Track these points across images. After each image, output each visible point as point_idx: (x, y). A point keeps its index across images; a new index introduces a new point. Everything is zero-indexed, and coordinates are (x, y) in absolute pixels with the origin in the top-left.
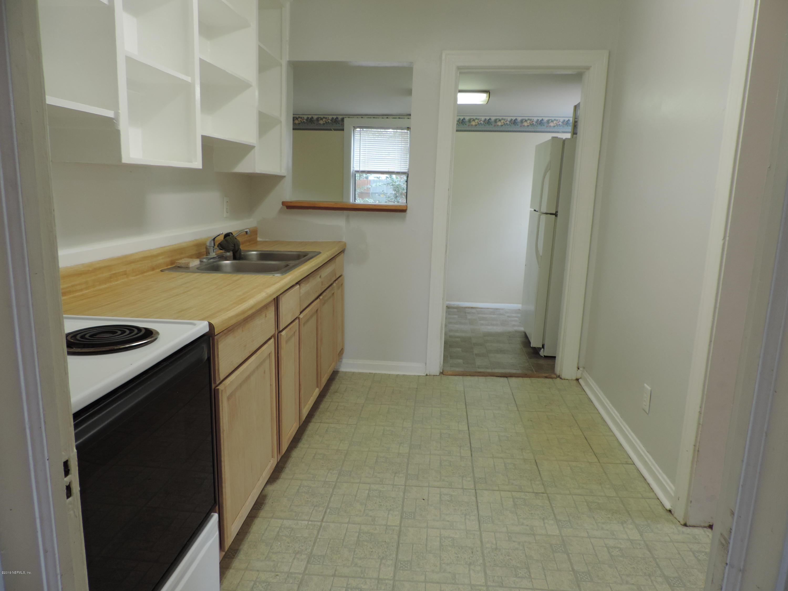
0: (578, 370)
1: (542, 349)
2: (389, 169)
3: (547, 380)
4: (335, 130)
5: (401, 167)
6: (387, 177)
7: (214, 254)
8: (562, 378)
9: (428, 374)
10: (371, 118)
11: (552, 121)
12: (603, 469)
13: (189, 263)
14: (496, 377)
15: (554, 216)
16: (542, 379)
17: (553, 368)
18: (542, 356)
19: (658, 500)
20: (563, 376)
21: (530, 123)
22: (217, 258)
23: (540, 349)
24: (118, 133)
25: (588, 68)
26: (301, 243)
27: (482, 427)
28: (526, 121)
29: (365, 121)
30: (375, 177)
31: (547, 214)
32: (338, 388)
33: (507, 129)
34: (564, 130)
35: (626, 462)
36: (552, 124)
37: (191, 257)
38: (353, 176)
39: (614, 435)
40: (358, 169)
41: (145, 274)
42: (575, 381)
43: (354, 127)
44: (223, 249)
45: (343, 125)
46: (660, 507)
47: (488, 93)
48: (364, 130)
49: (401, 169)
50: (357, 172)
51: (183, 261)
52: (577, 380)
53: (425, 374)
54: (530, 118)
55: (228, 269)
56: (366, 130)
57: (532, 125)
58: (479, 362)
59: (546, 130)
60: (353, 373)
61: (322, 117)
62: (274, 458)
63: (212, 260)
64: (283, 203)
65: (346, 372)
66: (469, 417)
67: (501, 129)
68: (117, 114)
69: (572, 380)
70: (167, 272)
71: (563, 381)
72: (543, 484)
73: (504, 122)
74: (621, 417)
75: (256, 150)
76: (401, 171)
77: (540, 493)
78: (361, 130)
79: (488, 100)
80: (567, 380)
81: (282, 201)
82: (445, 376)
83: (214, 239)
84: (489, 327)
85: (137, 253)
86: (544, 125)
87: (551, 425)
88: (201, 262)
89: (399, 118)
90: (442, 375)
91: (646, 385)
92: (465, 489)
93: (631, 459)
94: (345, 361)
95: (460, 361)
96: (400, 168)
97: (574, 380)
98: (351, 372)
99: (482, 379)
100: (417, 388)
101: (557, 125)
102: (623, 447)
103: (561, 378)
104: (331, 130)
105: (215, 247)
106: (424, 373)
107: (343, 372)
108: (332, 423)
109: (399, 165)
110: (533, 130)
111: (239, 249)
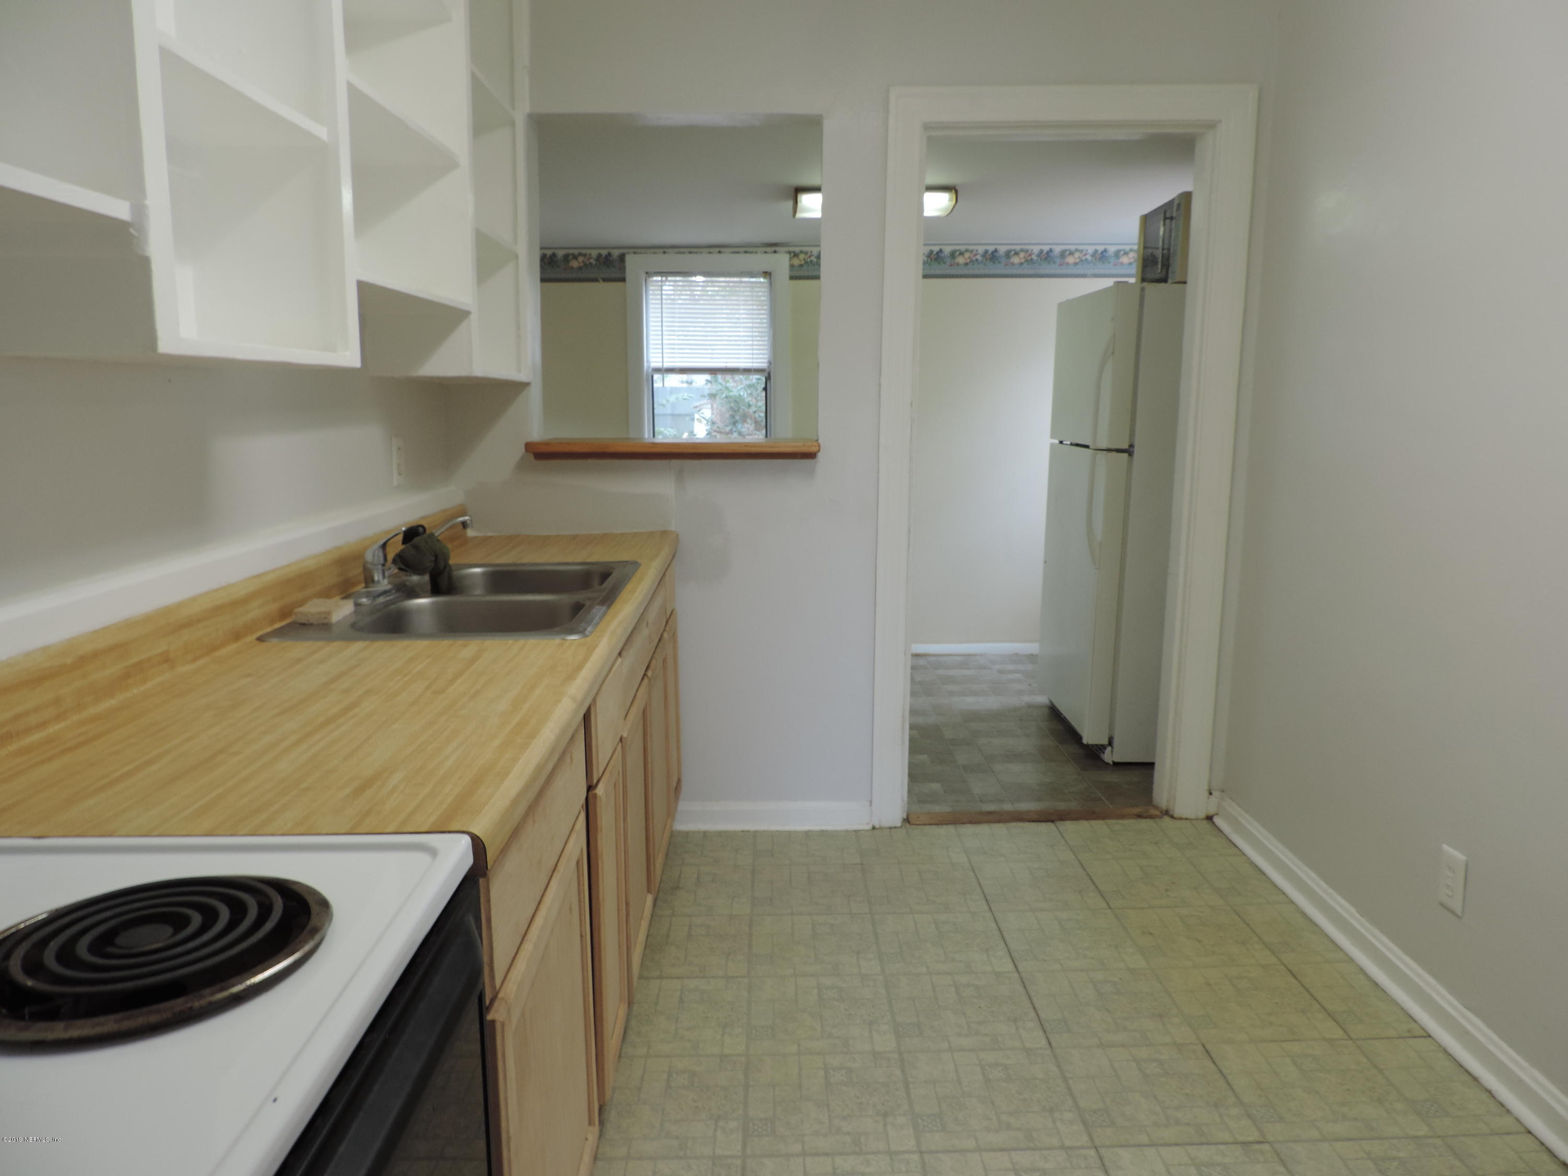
0: (1210, 796)
1: (1109, 749)
2: (726, 362)
3: (1144, 824)
4: (606, 280)
5: (753, 358)
6: (707, 381)
7: (386, 581)
8: (1176, 815)
9: (877, 826)
10: (683, 253)
11: (1071, 253)
12: (1367, 1058)
13: (329, 613)
14: (1029, 821)
15: (1126, 455)
16: (1132, 821)
17: (1145, 790)
18: (1108, 764)
19: (1530, 1136)
20: (1178, 811)
21: (1024, 257)
22: (394, 591)
23: (1102, 748)
24: (144, 264)
25: (1212, 125)
26: (573, 538)
27: (1045, 960)
28: (1017, 254)
29: (672, 259)
30: (682, 382)
31: (1109, 450)
32: (680, 876)
33: (976, 272)
34: (1096, 271)
35: (1409, 1031)
36: (1070, 260)
37: (326, 594)
38: (647, 380)
39: (1351, 960)
40: (659, 365)
41: (218, 653)
42: (1205, 822)
43: (647, 273)
44: (407, 569)
45: (623, 269)
46: (1546, 1157)
47: (953, 191)
48: (669, 278)
49: (753, 363)
50: (658, 370)
51: (313, 608)
52: (1209, 818)
53: (869, 827)
54: (1026, 247)
55: (426, 622)
56: (673, 278)
57: (1029, 261)
58: (978, 786)
59: (1058, 271)
60: (705, 834)
61: (576, 252)
62: (594, 1125)
63: (381, 600)
64: (529, 447)
65: (687, 833)
66: (1005, 934)
67: (966, 272)
68: (139, 210)
69: (1197, 819)
70: (274, 641)
71: (1179, 824)
72: (1250, 1116)
73: (972, 256)
74: (1362, 916)
75: (474, 318)
76: (753, 366)
77: (1252, 1143)
78: (664, 279)
79: (952, 207)
80: (1187, 821)
81: (525, 442)
82: (914, 826)
83: (384, 546)
84: (970, 699)
85: (194, 599)
86: (1054, 262)
87: (1200, 941)
88: (357, 605)
89: (746, 252)
90: (907, 825)
91: (1446, 847)
92: (1070, 1148)
93: (1416, 1022)
94: (683, 806)
95: (936, 786)
96: (751, 360)
97: (1202, 819)
98: (699, 832)
99: (1000, 830)
100: (862, 864)
101: (1081, 261)
102: (1382, 989)
103: (1172, 817)
104: (595, 280)
105: (386, 564)
106: (868, 824)
107: (679, 832)
108: (689, 978)
109: (749, 354)
110: (1031, 272)
111: (446, 565)
